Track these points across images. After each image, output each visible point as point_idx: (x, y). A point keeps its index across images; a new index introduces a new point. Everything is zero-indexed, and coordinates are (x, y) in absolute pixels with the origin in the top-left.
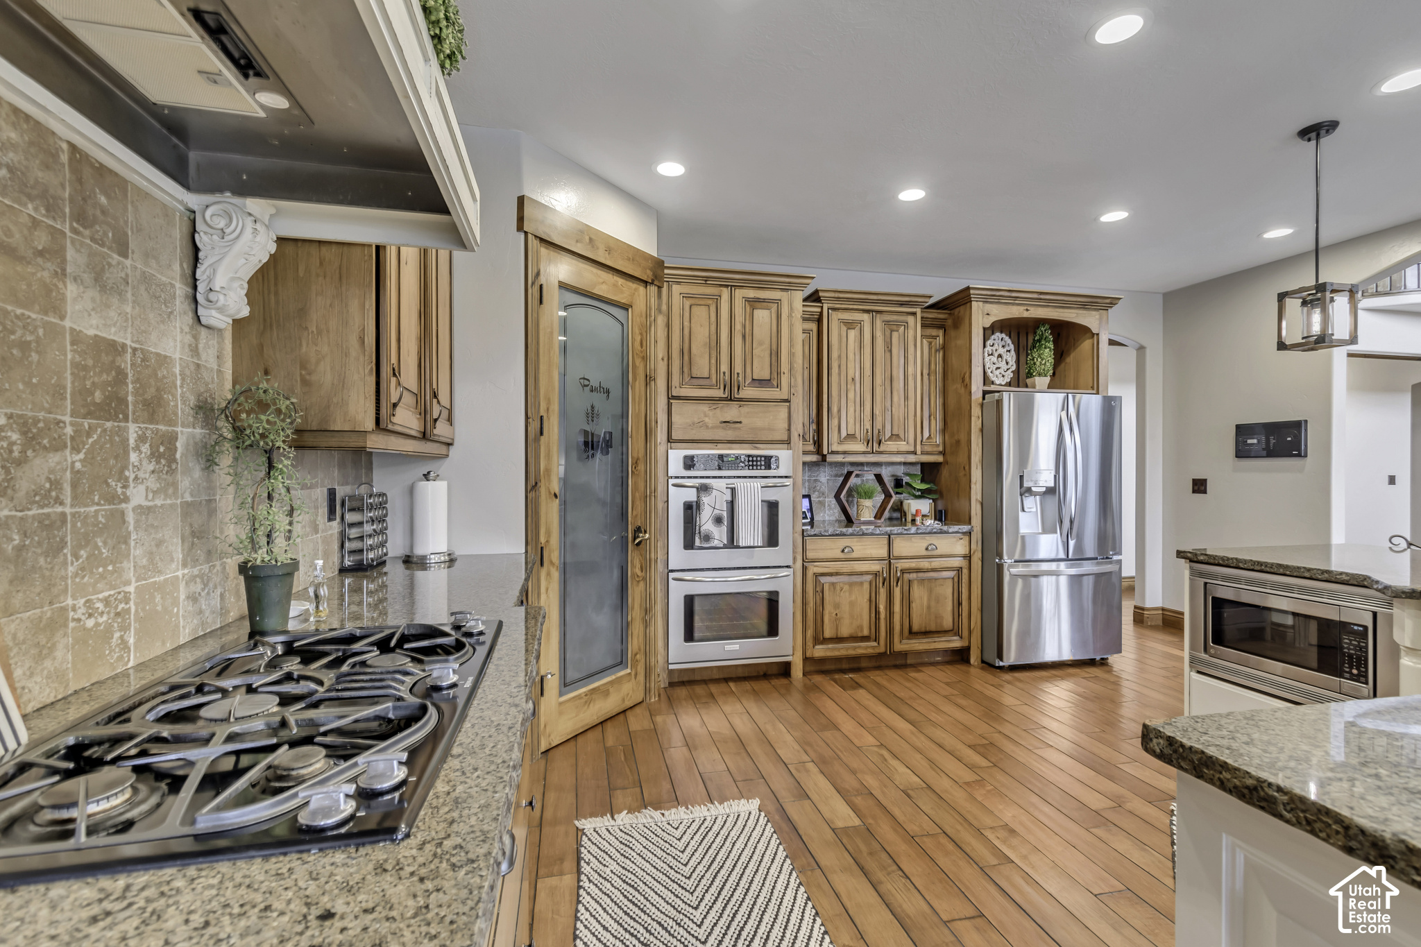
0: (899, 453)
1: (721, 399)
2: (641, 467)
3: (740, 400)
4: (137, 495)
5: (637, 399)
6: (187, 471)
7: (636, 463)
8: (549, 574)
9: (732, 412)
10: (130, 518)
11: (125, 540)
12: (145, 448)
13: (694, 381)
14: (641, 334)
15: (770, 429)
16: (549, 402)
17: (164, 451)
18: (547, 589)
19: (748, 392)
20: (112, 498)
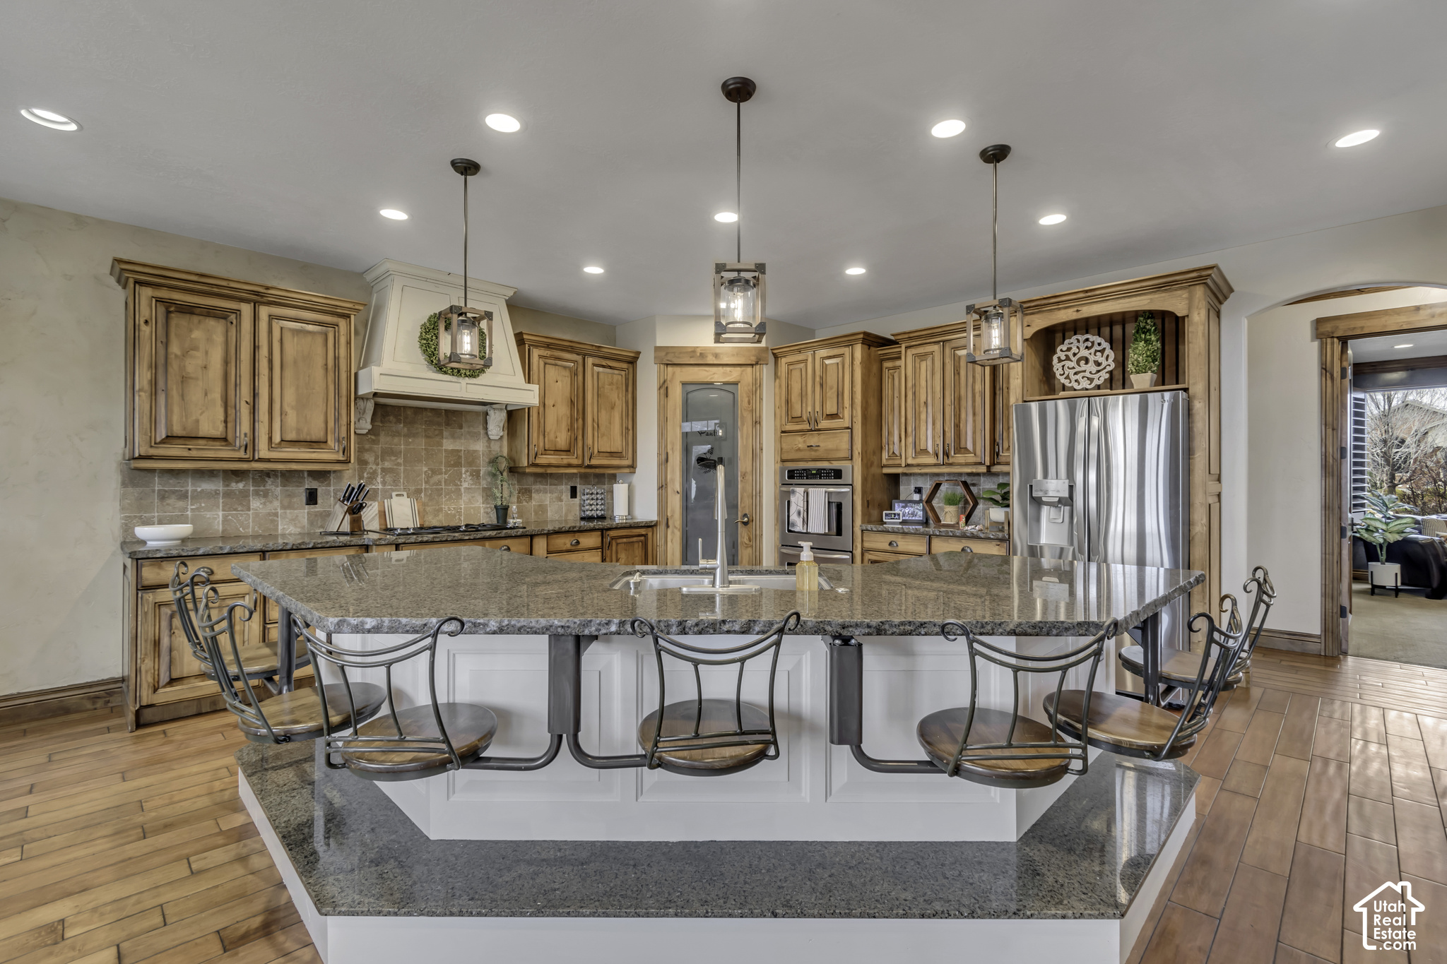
0: (967, 464)
1: (809, 431)
2: (749, 477)
3: (819, 430)
4: (465, 485)
5: (745, 436)
6: (484, 479)
7: (744, 476)
8: (673, 532)
9: (813, 440)
10: (463, 490)
11: (461, 495)
12: (468, 474)
13: (794, 420)
14: (749, 397)
15: (837, 450)
16: (673, 444)
17: (476, 475)
18: (672, 540)
19: (824, 424)
20: (457, 485)
